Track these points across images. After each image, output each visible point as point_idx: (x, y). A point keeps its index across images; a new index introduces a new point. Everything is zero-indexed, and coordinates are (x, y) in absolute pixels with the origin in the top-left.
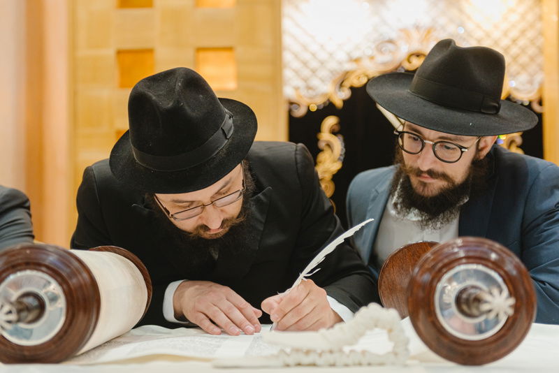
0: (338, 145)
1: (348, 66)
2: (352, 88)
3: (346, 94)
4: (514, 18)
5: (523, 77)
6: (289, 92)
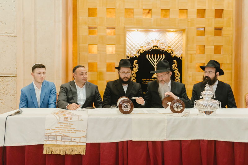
0: (137, 66)
1: (140, 48)
2: (140, 53)
3: (139, 54)
4: (177, 38)
5: (178, 52)
6: (127, 54)
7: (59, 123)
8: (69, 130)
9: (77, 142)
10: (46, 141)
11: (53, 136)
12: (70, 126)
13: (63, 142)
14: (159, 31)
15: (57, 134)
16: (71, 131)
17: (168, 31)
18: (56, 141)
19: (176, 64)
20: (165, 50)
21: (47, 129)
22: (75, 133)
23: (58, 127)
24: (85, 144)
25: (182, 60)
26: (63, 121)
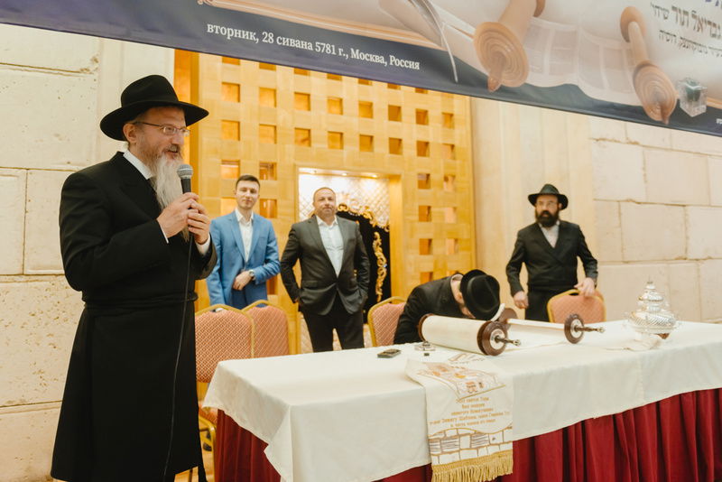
7: (460, 400)
8: (483, 416)
9: (499, 445)
10: (438, 456)
11: (451, 438)
12: (483, 405)
13: (475, 451)
14: (349, 176)
15: (461, 432)
16: (485, 419)
17: (365, 177)
18: (459, 451)
19: (379, 240)
20: (360, 213)
21: (435, 423)
22: (494, 420)
23: (459, 413)
24: (510, 447)
25: (388, 233)
26: (468, 394)
